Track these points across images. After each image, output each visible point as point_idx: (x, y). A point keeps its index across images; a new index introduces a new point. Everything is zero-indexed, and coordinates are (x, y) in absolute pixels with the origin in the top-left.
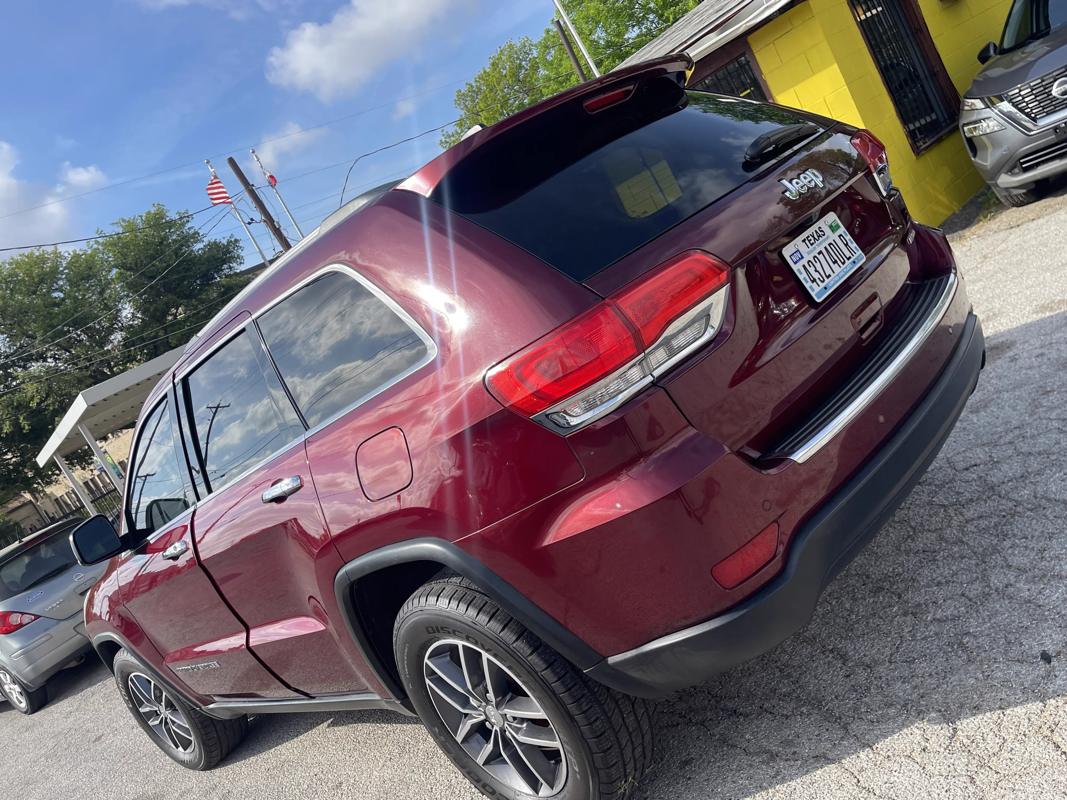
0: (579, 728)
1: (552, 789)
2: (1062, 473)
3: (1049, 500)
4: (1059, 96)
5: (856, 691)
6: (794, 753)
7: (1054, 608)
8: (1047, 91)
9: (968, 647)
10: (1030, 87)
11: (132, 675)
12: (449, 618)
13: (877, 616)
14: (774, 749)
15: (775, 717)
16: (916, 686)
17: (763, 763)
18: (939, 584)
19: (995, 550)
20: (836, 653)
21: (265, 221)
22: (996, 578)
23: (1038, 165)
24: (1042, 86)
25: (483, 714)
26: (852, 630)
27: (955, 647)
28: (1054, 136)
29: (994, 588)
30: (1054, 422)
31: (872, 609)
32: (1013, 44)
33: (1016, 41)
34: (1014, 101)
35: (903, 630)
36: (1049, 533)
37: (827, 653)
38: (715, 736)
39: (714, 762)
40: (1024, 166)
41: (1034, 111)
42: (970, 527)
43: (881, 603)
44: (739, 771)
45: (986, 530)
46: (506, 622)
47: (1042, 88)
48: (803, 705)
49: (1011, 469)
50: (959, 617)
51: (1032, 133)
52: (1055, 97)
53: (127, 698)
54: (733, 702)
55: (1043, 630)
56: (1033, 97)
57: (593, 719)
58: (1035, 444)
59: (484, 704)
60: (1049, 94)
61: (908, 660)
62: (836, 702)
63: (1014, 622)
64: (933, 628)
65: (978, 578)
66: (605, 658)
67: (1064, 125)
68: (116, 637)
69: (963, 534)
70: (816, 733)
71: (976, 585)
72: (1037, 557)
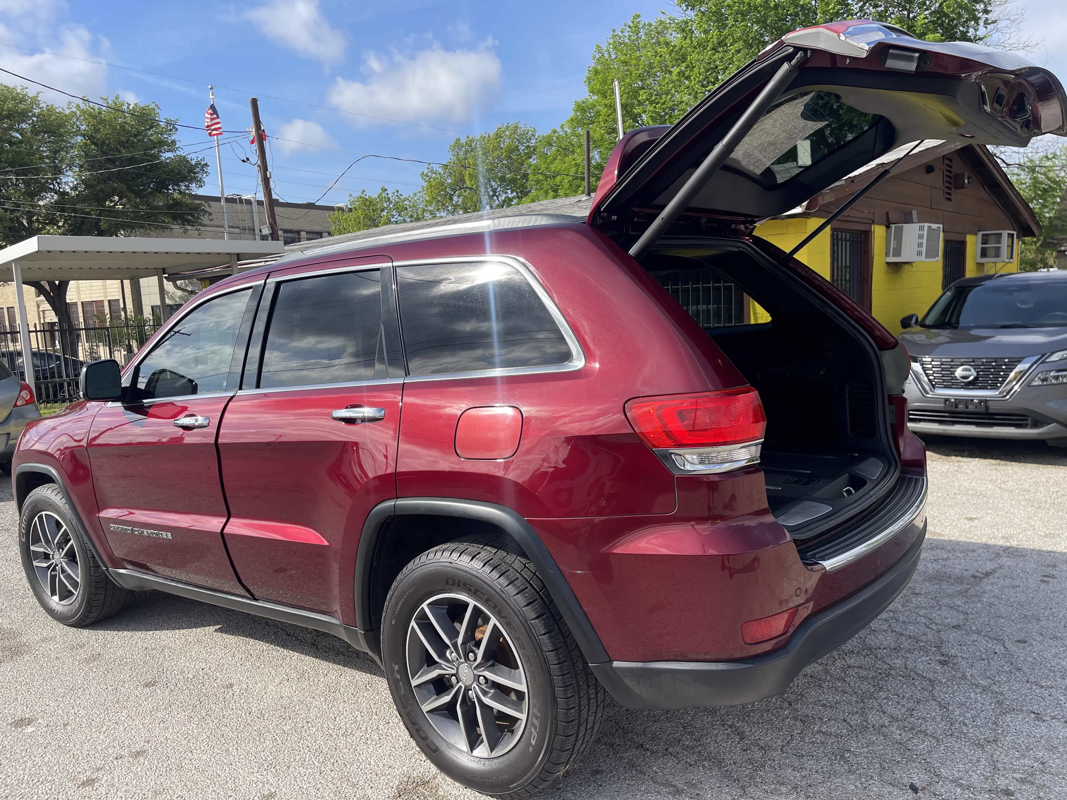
0: (557, 709)
1: (492, 752)
2: (928, 658)
3: (918, 674)
4: (958, 377)
5: (753, 764)
6: (698, 794)
7: (920, 755)
8: (952, 370)
9: (849, 761)
10: (941, 361)
11: (44, 513)
12: (478, 578)
13: (770, 712)
14: (680, 786)
15: (680, 761)
16: (805, 776)
17: (670, 793)
18: (824, 705)
19: (871, 696)
20: (734, 729)
21: (259, 166)
22: (872, 717)
23: (920, 420)
24: (950, 365)
25: (455, 669)
26: (748, 716)
27: (838, 757)
28: (943, 405)
29: (872, 724)
30: (922, 618)
31: (766, 705)
32: (931, 323)
33: (934, 322)
34: (925, 366)
35: (793, 730)
36: (917, 699)
37: (726, 727)
38: (625, 759)
39: (625, 779)
40: (911, 417)
41: (936, 380)
42: (851, 672)
43: (774, 703)
44: (648, 793)
45: (865, 678)
46: (531, 601)
47: (949, 366)
48: (705, 760)
49: (886, 640)
50: (842, 736)
51: (929, 396)
52: (956, 377)
53: (24, 532)
54: (640, 738)
55: (912, 768)
56: (940, 369)
57: (570, 706)
58: (906, 630)
59: (462, 660)
60: (953, 373)
61: (797, 754)
62: (733, 766)
63: (888, 754)
64: (819, 737)
65: (857, 712)
66: (611, 661)
67: (953, 400)
68: (54, 472)
69: (845, 675)
70: (718, 785)
71: (856, 717)
72: (907, 713)
